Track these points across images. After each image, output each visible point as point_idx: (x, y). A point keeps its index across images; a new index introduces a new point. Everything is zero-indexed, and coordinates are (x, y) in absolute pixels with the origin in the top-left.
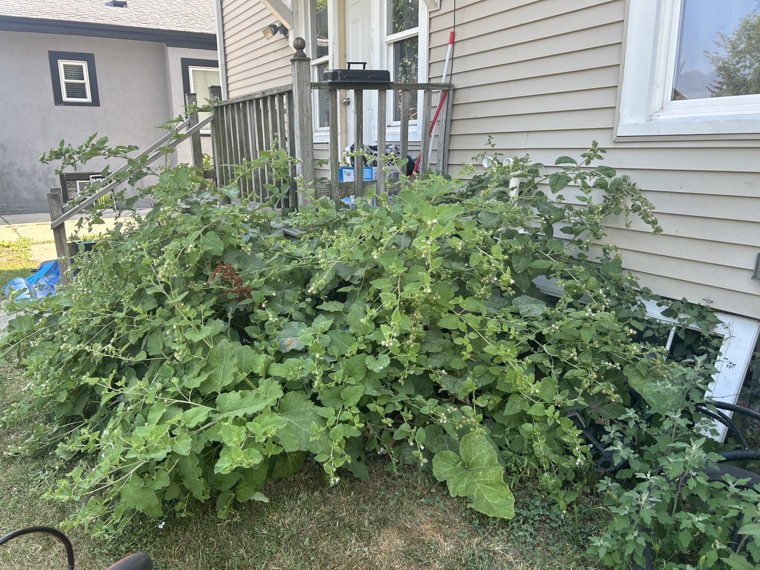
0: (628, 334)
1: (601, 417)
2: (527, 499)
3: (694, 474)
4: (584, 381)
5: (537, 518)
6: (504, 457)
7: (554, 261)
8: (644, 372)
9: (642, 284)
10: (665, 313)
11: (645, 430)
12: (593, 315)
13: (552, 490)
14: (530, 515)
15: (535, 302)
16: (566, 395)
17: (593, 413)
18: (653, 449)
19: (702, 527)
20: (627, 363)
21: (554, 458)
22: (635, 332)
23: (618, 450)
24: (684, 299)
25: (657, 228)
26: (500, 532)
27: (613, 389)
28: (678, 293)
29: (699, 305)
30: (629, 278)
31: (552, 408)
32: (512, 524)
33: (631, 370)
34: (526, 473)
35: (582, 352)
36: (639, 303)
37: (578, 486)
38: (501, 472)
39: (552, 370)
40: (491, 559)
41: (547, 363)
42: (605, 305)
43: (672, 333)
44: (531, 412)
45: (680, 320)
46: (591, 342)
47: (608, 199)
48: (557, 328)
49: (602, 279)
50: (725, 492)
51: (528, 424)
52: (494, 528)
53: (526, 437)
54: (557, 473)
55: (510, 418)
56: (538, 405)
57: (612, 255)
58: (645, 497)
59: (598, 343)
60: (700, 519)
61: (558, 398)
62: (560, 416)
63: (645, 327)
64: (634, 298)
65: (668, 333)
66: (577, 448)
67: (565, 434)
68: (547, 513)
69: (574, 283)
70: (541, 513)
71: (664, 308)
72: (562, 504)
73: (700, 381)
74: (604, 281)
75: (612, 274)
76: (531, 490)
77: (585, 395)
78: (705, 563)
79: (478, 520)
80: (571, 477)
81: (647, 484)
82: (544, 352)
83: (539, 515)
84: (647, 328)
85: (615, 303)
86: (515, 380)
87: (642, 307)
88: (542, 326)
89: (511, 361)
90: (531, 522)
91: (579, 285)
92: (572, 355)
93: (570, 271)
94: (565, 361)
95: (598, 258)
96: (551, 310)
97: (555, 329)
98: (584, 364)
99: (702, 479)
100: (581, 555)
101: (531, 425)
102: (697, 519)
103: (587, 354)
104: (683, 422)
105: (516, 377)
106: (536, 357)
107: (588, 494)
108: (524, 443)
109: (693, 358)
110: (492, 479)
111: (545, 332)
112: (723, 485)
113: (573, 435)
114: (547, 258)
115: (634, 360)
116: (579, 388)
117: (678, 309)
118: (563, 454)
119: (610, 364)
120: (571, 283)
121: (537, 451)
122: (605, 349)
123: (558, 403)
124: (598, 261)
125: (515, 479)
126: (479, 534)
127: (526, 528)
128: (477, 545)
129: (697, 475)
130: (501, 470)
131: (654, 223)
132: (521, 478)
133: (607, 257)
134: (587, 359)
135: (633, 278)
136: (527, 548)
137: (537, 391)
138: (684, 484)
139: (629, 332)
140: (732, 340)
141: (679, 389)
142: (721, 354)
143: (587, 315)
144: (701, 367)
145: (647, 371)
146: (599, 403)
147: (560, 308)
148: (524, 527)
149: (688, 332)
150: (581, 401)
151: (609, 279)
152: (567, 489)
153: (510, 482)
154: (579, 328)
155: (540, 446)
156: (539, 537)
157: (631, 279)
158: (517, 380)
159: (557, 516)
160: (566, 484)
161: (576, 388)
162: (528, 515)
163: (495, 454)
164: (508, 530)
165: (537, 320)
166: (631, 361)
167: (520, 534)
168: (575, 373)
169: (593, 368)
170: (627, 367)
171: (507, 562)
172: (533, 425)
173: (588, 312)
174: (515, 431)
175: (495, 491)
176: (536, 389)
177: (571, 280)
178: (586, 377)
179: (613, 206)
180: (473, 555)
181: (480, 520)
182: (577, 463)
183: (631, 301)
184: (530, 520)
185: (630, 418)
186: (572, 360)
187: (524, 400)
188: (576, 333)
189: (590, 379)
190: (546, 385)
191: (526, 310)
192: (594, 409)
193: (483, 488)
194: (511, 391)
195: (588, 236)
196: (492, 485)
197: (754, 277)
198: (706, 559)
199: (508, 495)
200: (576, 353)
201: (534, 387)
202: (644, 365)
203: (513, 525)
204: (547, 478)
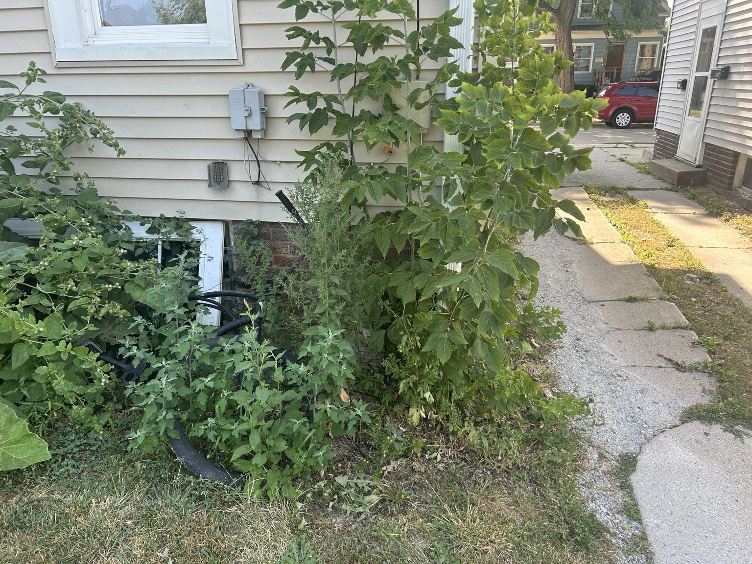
0: (120, 254)
1: (115, 337)
2: (61, 438)
3: (198, 347)
4: (89, 308)
5: (76, 450)
6: (23, 411)
7: (23, 197)
8: (143, 284)
9: (122, 206)
10: (150, 231)
11: (154, 330)
12: (81, 242)
13: (85, 419)
14: (68, 450)
15: (14, 246)
16: (74, 327)
17: (106, 337)
18: (165, 345)
19: (211, 385)
20: (126, 281)
21: (78, 389)
22: (126, 251)
23: (135, 353)
24: (162, 215)
25: (120, 150)
26: (39, 479)
27: (119, 307)
28: (155, 211)
29: (175, 217)
30: (108, 203)
31: (62, 343)
32: (50, 467)
33: (132, 286)
34: (53, 416)
35: (80, 282)
36: (124, 226)
37: (110, 406)
38: (24, 425)
39: (53, 308)
40: (36, 508)
41: (45, 302)
42: (90, 233)
43: (160, 247)
44: (41, 353)
45: (163, 234)
46: (86, 270)
47: (67, 128)
48: (46, 264)
49: (82, 209)
50: (222, 353)
51: (41, 367)
52: (31, 479)
53: (42, 381)
54: (86, 403)
55: (20, 370)
56: (47, 345)
57: (85, 185)
58: (164, 381)
59: (93, 269)
60: (209, 379)
61: (67, 332)
62: (73, 347)
63: (134, 247)
64: (118, 223)
65: (157, 247)
66: (99, 370)
67: (83, 362)
68: (85, 441)
69: (53, 216)
70: (79, 444)
71: (148, 226)
72: (97, 427)
73: (186, 274)
74: (84, 211)
75: (90, 202)
76: (63, 429)
77: (94, 320)
78: (220, 411)
79: (11, 481)
80: (100, 400)
81: (164, 370)
82: (40, 292)
83: (78, 446)
84: (137, 248)
85: (101, 230)
86: (14, 327)
87: (128, 229)
88: (29, 266)
89: (3, 309)
90: (70, 456)
91: (58, 217)
92: (70, 286)
93: (44, 205)
94: (64, 295)
95: (71, 189)
96: (35, 248)
97: (44, 266)
98: (85, 293)
99: (205, 349)
100: (126, 459)
101: (45, 367)
102: (207, 380)
103: (85, 283)
104: (181, 311)
105: (13, 323)
106: (32, 300)
107: (120, 409)
108: (42, 389)
109: (177, 257)
110: (16, 436)
111: (34, 271)
112: (220, 348)
113: (90, 360)
114: (15, 196)
115: (132, 276)
116: (86, 316)
117: (159, 225)
118: (87, 384)
119: (110, 286)
120: (50, 217)
121: (59, 389)
122: (101, 273)
123: (68, 337)
124: (73, 193)
125: (42, 426)
126: (16, 493)
127: (66, 463)
128: (17, 503)
129: (200, 347)
130: (25, 422)
131: (116, 145)
132: (49, 423)
133: (81, 188)
134: (86, 287)
135: (111, 202)
136: (72, 480)
137: (41, 329)
138: (193, 359)
139: (120, 252)
140: (207, 242)
141: (173, 285)
142: (201, 252)
143: (74, 243)
144: (185, 263)
145: (145, 282)
146: (110, 328)
147: (44, 244)
148: (65, 463)
149: (172, 243)
150: (91, 327)
151: (89, 208)
152: (99, 413)
153: (38, 431)
154: (70, 260)
155: (61, 384)
156: (82, 465)
157: (110, 204)
158: (16, 326)
159: (96, 439)
160: (98, 410)
161: (83, 317)
162: (65, 451)
163: (13, 412)
164: (47, 474)
165: (22, 262)
166: (130, 279)
167: (61, 470)
168: (77, 302)
169: (95, 294)
170: (127, 285)
171: (55, 501)
172: (47, 366)
173: (75, 240)
174: (29, 381)
175: (24, 446)
176: (39, 328)
177: (49, 215)
178: (89, 304)
179: (72, 135)
180: (16, 513)
181: (13, 480)
182: (102, 384)
183: (115, 225)
184: (68, 455)
185: (139, 325)
186: (71, 292)
187: (31, 346)
188: (69, 265)
189: (94, 304)
190: (50, 324)
191: (6, 256)
192: (106, 333)
193: (9, 449)
194: (12, 341)
195: (54, 166)
196: (17, 442)
197: (210, 186)
198: (219, 407)
199: (39, 443)
200: (73, 284)
201: (37, 327)
202: (141, 278)
203: (52, 467)
204: (77, 409)
